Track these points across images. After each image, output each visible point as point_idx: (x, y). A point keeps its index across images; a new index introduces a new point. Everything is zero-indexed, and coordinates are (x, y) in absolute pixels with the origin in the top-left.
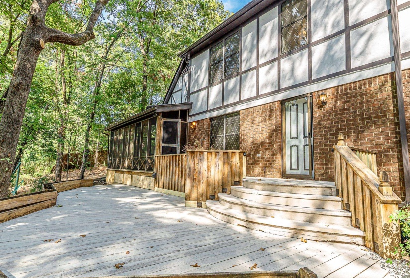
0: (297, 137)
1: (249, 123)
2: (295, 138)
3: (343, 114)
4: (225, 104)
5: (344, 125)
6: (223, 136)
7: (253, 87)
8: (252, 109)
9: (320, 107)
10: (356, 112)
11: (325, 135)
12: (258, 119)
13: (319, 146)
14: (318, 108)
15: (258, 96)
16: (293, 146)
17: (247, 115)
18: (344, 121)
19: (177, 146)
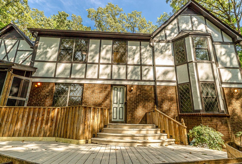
0: (117, 103)
1: (90, 92)
2: (116, 103)
3: (139, 96)
4: (72, 77)
5: (139, 101)
6: (67, 97)
7: (95, 73)
8: (93, 85)
9: (130, 92)
10: (143, 96)
11: (132, 104)
12: (97, 91)
13: (129, 108)
14: (129, 92)
15: (98, 79)
16: (115, 107)
17: (89, 87)
18: (139, 99)
19: (26, 99)
